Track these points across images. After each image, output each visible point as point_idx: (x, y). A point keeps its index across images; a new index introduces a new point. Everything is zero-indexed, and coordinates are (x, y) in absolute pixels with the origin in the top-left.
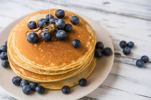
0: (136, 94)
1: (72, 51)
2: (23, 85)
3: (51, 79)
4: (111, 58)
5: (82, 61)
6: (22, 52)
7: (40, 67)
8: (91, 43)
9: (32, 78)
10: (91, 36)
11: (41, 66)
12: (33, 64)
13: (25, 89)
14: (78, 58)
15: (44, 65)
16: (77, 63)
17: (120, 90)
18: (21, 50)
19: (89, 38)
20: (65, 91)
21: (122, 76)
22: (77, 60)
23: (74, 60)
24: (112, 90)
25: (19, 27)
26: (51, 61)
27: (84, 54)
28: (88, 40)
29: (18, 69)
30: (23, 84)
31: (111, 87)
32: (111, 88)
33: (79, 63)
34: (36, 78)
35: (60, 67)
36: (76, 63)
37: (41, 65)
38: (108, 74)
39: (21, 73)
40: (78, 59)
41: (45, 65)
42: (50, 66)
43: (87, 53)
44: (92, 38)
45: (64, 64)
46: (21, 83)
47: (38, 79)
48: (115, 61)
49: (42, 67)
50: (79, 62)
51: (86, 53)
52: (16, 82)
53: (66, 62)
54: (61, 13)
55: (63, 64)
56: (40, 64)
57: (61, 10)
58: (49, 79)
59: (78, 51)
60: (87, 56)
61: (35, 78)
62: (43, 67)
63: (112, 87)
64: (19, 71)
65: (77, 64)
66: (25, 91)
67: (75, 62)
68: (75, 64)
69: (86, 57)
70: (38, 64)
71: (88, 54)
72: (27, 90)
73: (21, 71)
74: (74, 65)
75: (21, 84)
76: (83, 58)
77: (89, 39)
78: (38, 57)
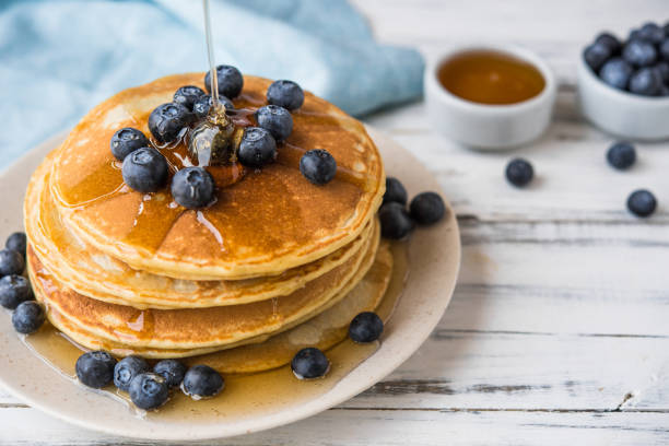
0: (582, 335)
1: (307, 198)
2: (128, 375)
3: (243, 331)
4: (449, 230)
5: (355, 229)
6: (114, 229)
7: (201, 266)
8: (367, 166)
9: (164, 338)
10: (359, 142)
11: (204, 261)
12: (168, 259)
13: (145, 387)
14: (336, 218)
15: (213, 257)
16: (336, 235)
17: (517, 333)
18: (105, 224)
19: (355, 150)
20: (309, 365)
21: (509, 287)
22: (335, 226)
23: (322, 226)
24: (491, 338)
25: (69, 150)
26: (235, 241)
27: (353, 204)
28: (353, 155)
29: (94, 318)
30: (126, 375)
31: (481, 329)
32: (483, 332)
33: (344, 235)
34: (182, 339)
35: (275, 256)
36: (333, 237)
37: (202, 258)
38: (452, 290)
39: (111, 330)
40: (338, 224)
41: (217, 258)
42: (236, 258)
43: (364, 199)
44: (367, 147)
45: (289, 245)
46: (116, 372)
47: (189, 338)
48: (467, 241)
49: (206, 265)
50: (344, 232)
51: (362, 199)
52: (95, 369)
53: (295, 238)
54: (228, 77)
55: (284, 245)
56: (196, 257)
57: (227, 67)
58: (235, 331)
59: (329, 196)
60: (367, 210)
61: (175, 339)
62: (212, 264)
63: (487, 329)
64: (100, 325)
65: (339, 239)
66: (146, 395)
67: (329, 233)
68: (332, 241)
69: (365, 215)
70: (190, 259)
71: (369, 204)
72: (155, 390)
73: (108, 325)
74: (327, 244)
75: (116, 376)
76: (354, 218)
77: (356, 154)
78: (184, 234)
